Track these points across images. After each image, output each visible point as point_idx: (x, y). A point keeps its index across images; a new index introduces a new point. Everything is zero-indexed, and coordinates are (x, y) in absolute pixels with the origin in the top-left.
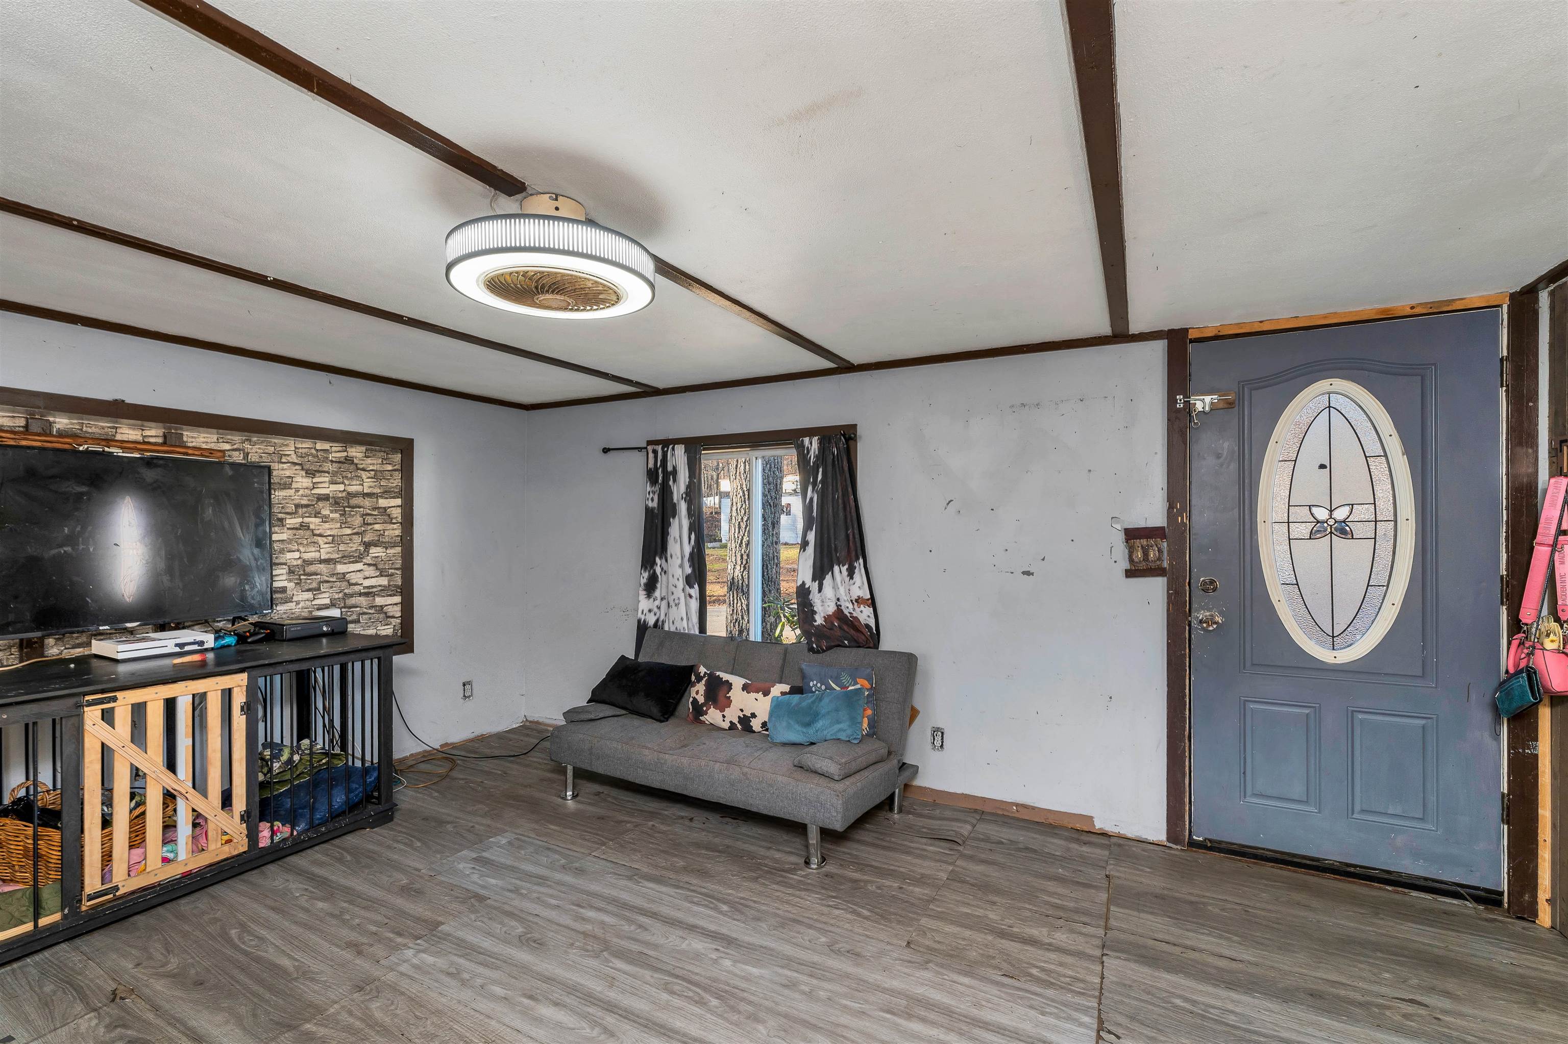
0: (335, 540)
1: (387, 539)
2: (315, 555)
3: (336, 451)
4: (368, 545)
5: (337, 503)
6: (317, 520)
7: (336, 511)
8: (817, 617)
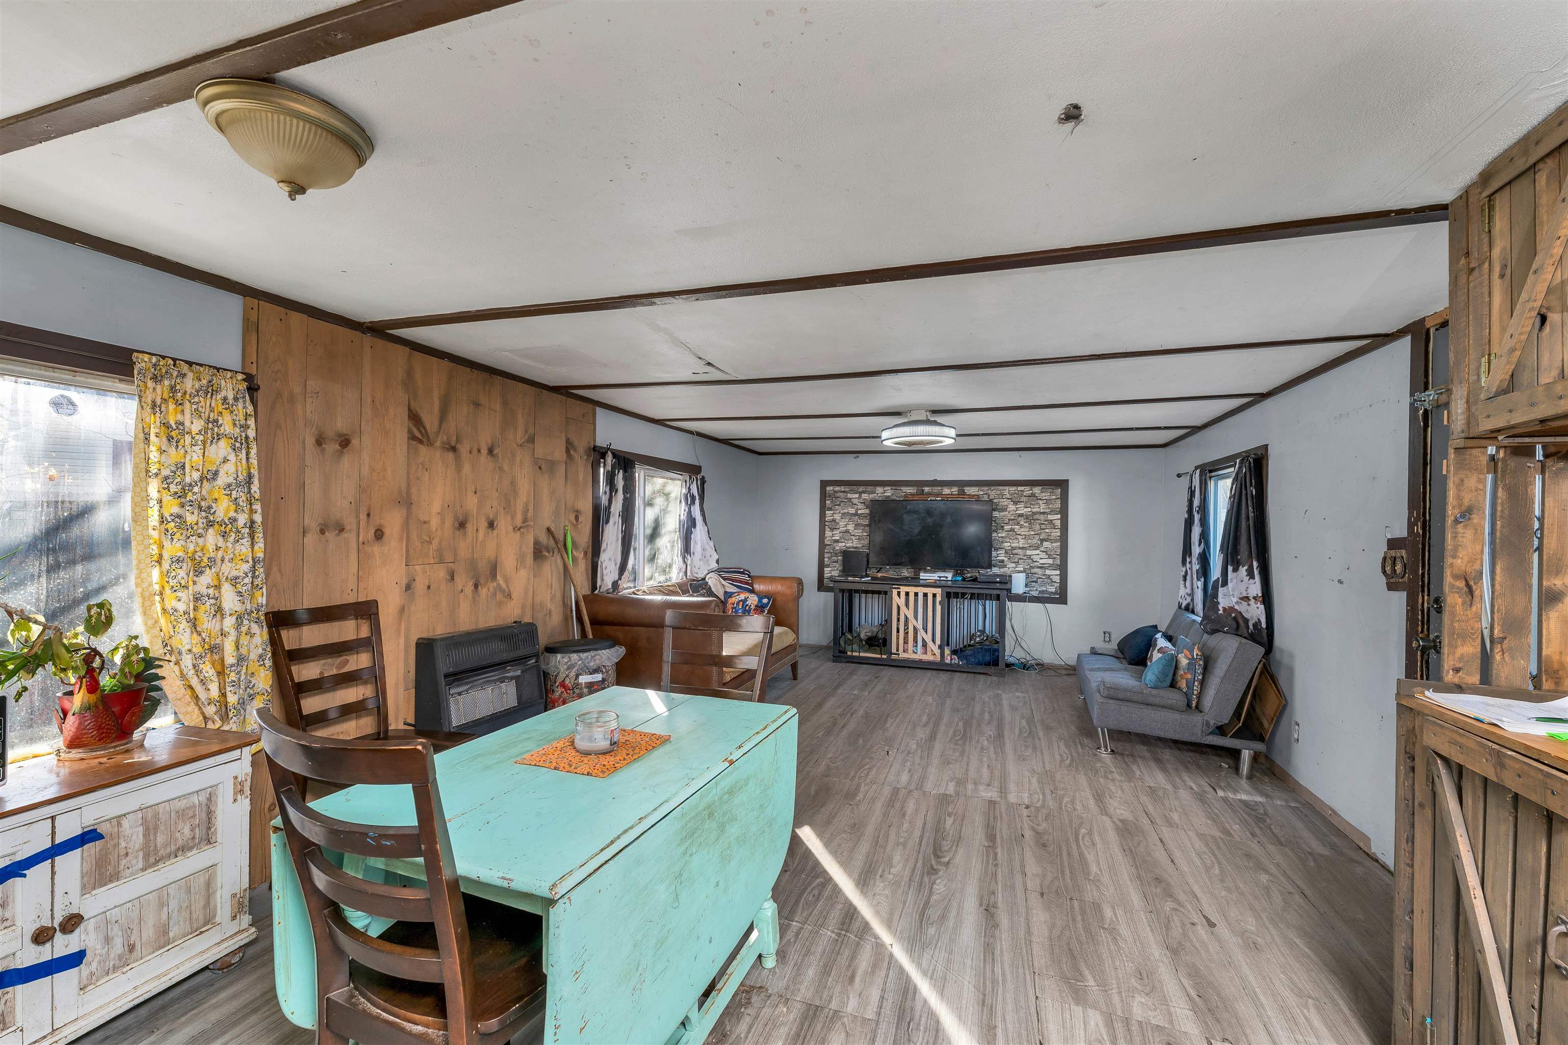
0: (1026, 537)
1: (1052, 538)
2: (1017, 545)
3: (1027, 491)
4: (1042, 541)
5: (1027, 518)
6: (1018, 527)
7: (1026, 522)
8: (1220, 607)
